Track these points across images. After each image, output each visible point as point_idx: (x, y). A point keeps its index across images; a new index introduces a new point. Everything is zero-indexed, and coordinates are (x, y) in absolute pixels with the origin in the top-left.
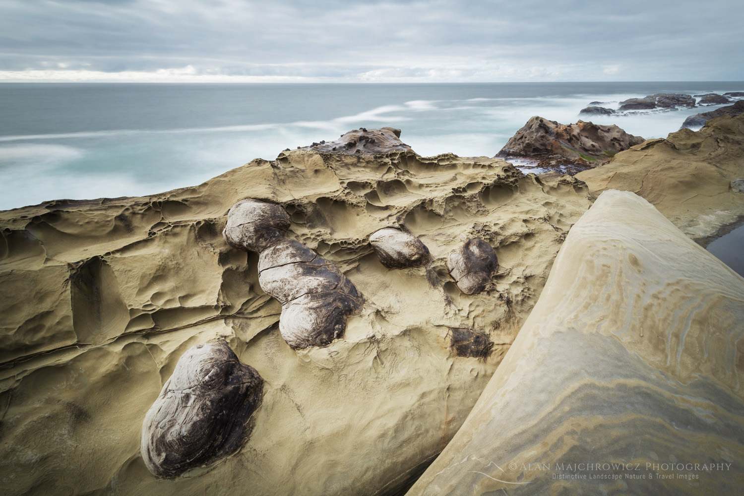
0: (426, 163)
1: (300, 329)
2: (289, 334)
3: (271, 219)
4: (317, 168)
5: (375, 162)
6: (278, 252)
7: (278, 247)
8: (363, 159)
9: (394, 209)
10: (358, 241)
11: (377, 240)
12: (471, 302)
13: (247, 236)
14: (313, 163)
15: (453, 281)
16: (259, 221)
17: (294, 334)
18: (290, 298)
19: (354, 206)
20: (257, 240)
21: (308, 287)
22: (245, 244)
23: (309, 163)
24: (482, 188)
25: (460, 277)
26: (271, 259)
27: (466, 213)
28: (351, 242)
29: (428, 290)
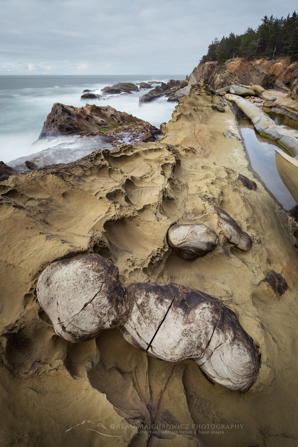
0: (118, 157)
1: (247, 366)
2: (240, 380)
3: (110, 275)
4: (64, 191)
5: (95, 167)
6: (145, 309)
7: (139, 302)
8: (85, 167)
9: (151, 207)
10: (160, 250)
11: (184, 241)
12: (251, 255)
13: (105, 314)
14: (54, 186)
15: (233, 246)
16: (104, 285)
17: (245, 377)
18: (204, 346)
19: (132, 218)
20: (117, 310)
21: (208, 321)
22: (108, 325)
23: (50, 188)
24: (172, 168)
25: (238, 240)
26: (147, 321)
27: (176, 191)
28: (156, 254)
29: (228, 261)
